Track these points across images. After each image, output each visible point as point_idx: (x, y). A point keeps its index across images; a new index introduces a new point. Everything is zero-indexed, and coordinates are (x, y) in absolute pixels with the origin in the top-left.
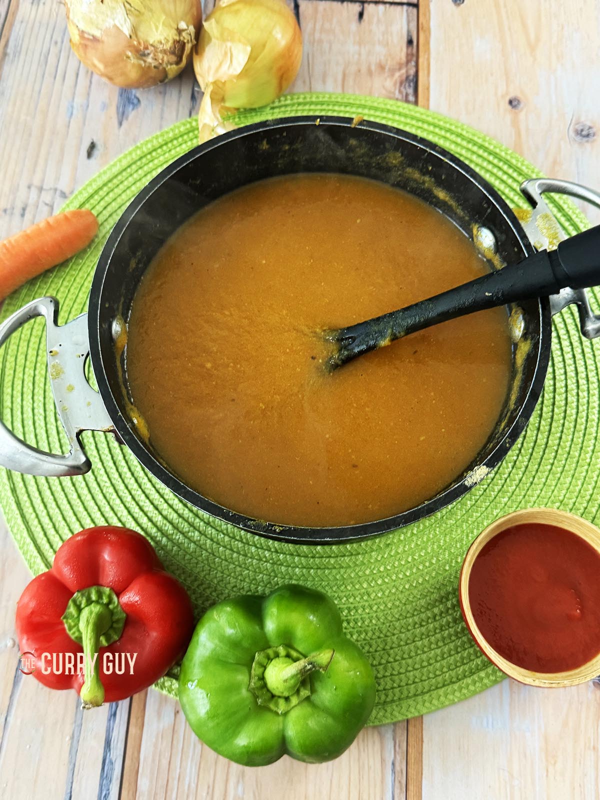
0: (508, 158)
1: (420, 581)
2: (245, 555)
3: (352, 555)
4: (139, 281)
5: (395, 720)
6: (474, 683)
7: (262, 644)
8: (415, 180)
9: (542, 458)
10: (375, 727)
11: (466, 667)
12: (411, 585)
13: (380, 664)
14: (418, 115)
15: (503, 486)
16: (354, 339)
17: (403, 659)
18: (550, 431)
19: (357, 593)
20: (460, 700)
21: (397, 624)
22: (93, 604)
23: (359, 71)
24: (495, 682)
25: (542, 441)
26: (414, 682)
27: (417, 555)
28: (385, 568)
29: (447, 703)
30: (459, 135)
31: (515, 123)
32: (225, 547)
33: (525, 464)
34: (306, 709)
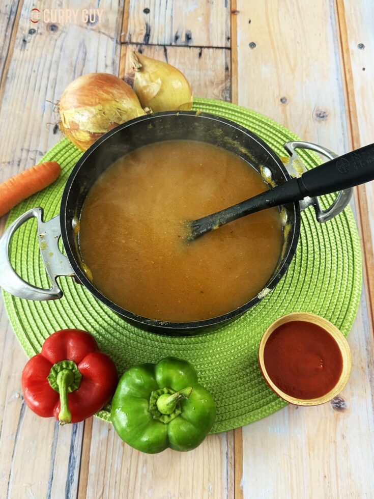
0: (281, 130)
1: (239, 355)
2: (145, 344)
3: (202, 342)
4: (85, 198)
5: (227, 430)
6: (269, 408)
7: (155, 387)
8: (230, 143)
9: (302, 288)
10: (216, 434)
11: (265, 400)
12: (234, 358)
13: (218, 400)
14: (232, 108)
15: (282, 304)
16: (200, 226)
17: (231, 397)
18: (306, 274)
19: (205, 362)
20: (262, 418)
21: (227, 378)
22: (64, 370)
23: (200, 85)
24: (280, 408)
25: (301, 279)
26: (237, 409)
27: (237, 341)
28: (220, 349)
29: (255, 420)
30: (254, 118)
31: (284, 111)
32: (133, 340)
33: (293, 291)
34: (179, 420)
